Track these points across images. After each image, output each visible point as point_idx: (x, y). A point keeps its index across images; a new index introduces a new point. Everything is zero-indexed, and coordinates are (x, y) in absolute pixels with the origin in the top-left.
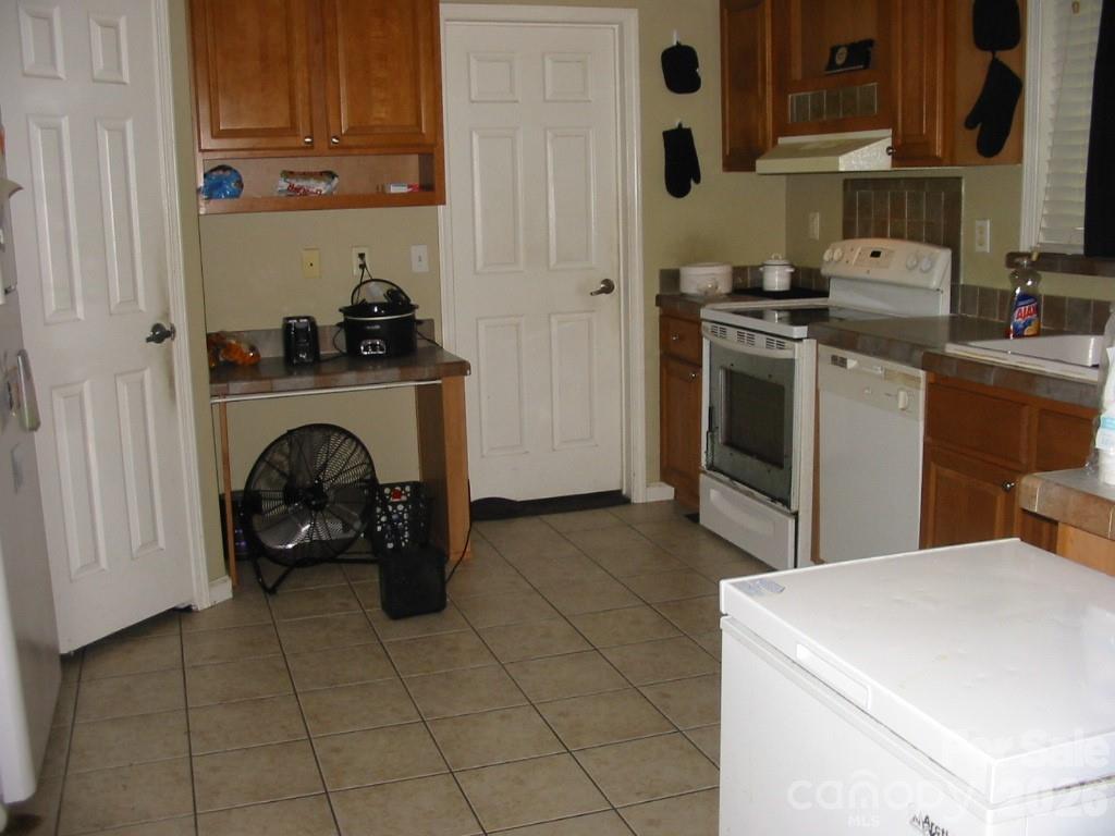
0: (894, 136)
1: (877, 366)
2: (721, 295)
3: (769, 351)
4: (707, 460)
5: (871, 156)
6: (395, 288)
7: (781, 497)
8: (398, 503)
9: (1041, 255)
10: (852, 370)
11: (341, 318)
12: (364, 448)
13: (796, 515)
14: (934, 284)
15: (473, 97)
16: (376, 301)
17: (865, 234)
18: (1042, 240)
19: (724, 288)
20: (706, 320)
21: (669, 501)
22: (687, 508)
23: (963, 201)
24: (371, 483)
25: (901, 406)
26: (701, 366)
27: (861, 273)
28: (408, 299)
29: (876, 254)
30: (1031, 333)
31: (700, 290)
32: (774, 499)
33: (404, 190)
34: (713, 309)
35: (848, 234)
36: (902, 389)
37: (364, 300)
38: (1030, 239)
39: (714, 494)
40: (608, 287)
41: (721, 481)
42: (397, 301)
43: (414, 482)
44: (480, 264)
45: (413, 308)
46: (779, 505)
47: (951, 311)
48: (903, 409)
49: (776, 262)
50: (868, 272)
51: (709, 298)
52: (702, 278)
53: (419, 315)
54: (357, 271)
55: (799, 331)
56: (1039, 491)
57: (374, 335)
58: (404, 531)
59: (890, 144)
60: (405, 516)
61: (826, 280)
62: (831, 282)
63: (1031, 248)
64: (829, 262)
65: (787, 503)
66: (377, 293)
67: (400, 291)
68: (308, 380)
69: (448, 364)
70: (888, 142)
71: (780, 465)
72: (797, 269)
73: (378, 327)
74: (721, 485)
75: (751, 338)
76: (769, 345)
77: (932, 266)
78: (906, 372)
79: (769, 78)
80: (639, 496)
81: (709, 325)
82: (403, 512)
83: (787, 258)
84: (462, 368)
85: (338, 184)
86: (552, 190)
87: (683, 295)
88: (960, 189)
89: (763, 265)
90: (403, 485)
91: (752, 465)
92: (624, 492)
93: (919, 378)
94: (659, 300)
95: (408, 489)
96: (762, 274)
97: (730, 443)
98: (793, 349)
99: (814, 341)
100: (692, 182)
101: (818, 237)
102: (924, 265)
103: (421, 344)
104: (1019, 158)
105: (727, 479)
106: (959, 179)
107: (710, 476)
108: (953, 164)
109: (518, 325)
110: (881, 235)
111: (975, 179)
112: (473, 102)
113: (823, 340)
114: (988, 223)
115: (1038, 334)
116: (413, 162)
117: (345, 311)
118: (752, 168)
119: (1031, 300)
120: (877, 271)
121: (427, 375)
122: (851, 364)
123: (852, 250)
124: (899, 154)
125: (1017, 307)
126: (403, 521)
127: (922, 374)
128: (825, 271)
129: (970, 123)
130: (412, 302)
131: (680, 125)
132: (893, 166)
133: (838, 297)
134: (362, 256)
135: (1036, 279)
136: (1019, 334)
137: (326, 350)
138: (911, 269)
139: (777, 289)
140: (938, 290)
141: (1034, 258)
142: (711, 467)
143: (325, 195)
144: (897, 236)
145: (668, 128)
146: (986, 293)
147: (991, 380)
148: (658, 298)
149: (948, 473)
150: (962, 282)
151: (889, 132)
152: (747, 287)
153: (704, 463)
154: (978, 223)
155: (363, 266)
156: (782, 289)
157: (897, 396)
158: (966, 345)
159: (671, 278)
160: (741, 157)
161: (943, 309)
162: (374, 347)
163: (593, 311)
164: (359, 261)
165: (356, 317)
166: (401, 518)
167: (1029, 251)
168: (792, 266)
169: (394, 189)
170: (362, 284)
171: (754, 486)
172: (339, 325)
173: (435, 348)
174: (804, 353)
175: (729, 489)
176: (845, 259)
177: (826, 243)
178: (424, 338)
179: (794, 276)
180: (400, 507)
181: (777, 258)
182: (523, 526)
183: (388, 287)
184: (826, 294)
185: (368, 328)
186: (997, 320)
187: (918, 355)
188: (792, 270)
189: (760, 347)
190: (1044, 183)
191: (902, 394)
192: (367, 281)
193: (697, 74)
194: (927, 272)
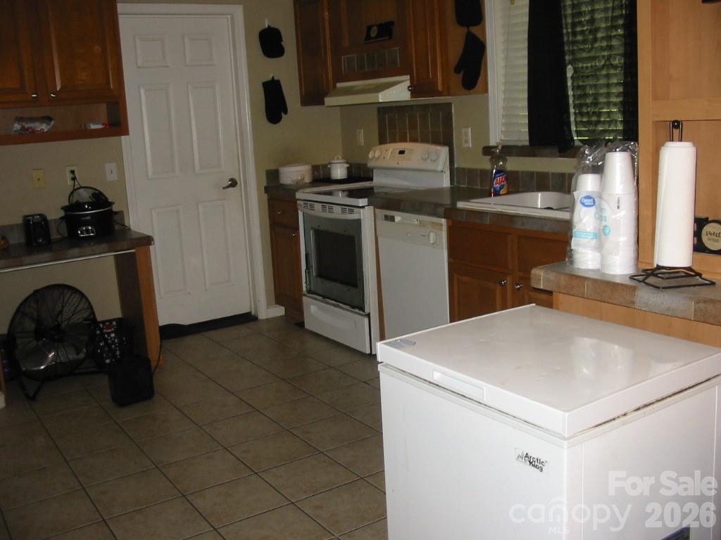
0: (412, 80)
1: (414, 219)
2: (306, 183)
3: (343, 215)
4: (306, 287)
5: (398, 92)
6: (97, 192)
7: (358, 305)
8: (111, 333)
9: (504, 147)
10: (398, 223)
11: (62, 214)
12: (86, 298)
13: (368, 315)
14: (440, 168)
15: (139, 65)
16: (86, 201)
17: (393, 141)
18: (503, 138)
19: (308, 180)
20: (300, 200)
21: (281, 316)
22: (295, 319)
23: (453, 118)
24: (92, 321)
25: (432, 242)
26: (297, 229)
27: (394, 165)
28: (107, 199)
29: (402, 152)
30: (504, 193)
31: (293, 181)
32: (353, 307)
33: (99, 126)
34: (304, 192)
35: (382, 141)
36: (433, 232)
37: (77, 201)
38: (496, 137)
39: (313, 309)
40: (233, 183)
41: (316, 299)
42: (99, 200)
43: (119, 319)
44: (150, 174)
45: (111, 204)
46: (357, 311)
47: (451, 184)
48: (433, 244)
49: (338, 161)
50: (398, 163)
51: (300, 186)
52: (293, 174)
53: (115, 208)
54: (70, 182)
55: (362, 202)
56: (542, 277)
57: (87, 223)
58: (116, 350)
59: (409, 85)
60: (116, 341)
61: (371, 170)
62: (374, 171)
63: (497, 143)
64: (372, 159)
65: (362, 309)
66: (85, 196)
67: (101, 193)
68: (46, 255)
69: (136, 239)
70: (408, 83)
71: (355, 286)
72: (351, 165)
73: (89, 218)
74: (317, 302)
75: (331, 208)
76: (343, 211)
77: (437, 159)
78: (433, 221)
79: (329, 46)
80: (263, 315)
81: (302, 203)
82: (115, 338)
83: (343, 158)
84: (147, 241)
85: (54, 125)
86: (193, 123)
87: (283, 185)
88: (451, 110)
89: (330, 164)
90: (111, 321)
91: (337, 288)
92: (253, 313)
93: (442, 225)
94: (267, 189)
95: (114, 323)
96: (330, 169)
97: (320, 275)
98: (360, 213)
99: (372, 207)
100: (283, 114)
101: (363, 144)
102: (434, 157)
103: (117, 227)
104: (486, 90)
105: (320, 298)
106: (449, 105)
107: (309, 297)
108: (449, 94)
109: (178, 212)
110: (403, 140)
111: (460, 104)
112: (139, 67)
113: (377, 206)
114: (470, 129)
115: (508, 193)
116: (103, 108)
117: (65, 209)
118: (322, 103)
119: (503, 173)
120: (403, 162)
121: (125, 248)
122: (398, 219)
123: (386, 150)
124: (415, 90)
125: (495, 178)
126: (115, 344)
127: (443, 221)
128: (370, 164)
129: (457, 70)
130: (110, 200)
131: (273, 78)
132: (412, 97)
133: (379, 180)
134: (73, 172)
135: (505, 161)
136: (497, 194)
137: (54, 236)
138: (425, 160)
139: (339, 178)
140: (442, 171)
141: (500, 147)
142: (309, 291)
143: (46, 132)
144: (414, 140)
145: (265, 80)
146: (471, 173)
147: (487, 221)
148: (266, 188)
149: (465, 279)
150: (456, 166)
151: (408, 77)
152: (321, 178)
153: (304, 289)
154: (464, 130)
155: (74, 179)
156: (343, 178)
157: (429, 236)
158: (469, 201)
159: (273, 175)
160: (313, 96)
161: (446, 183)
162: (87, 231)
163: (224, 199)
164: (72, 176)
165: (72, 213)
166: (113, 343)
167: (496, 145)
168: (347, 163)
169: (93, 127)
170: (75, 190)
171: (339, 300)
172: (62, 218)
173: (126, 230)
174: (366, 214)
175: (323, 304)
176: (382, 157)
177: (369, 148)
178: (118, 223)
179: (349, 169)
180: (113, 335)
181: (338, 159)
182: (190, 341)
183: (91, 191)
184: (371, 179)
185: (83, 219)
186: (479, 187)
187: (441, 210)
188: (348, 165)
189: (337, 213)
190: (501, 104)
191: (432, 234)
192: (79, 188)
193: (282, 45)
194: (435, 161)
